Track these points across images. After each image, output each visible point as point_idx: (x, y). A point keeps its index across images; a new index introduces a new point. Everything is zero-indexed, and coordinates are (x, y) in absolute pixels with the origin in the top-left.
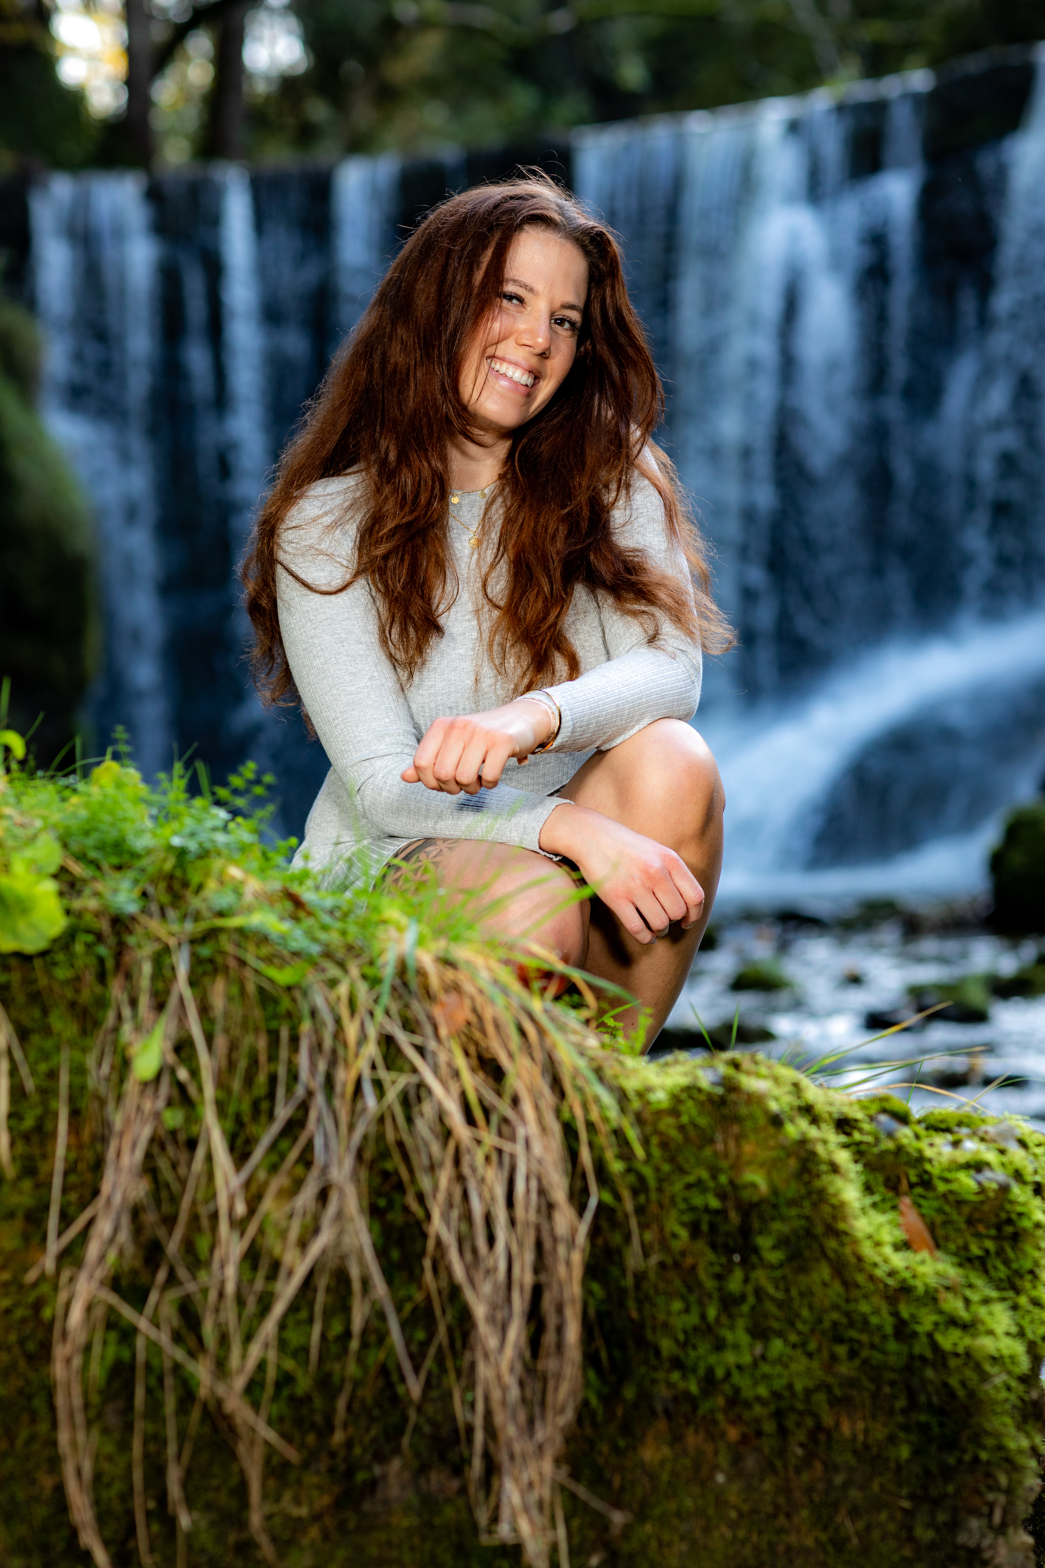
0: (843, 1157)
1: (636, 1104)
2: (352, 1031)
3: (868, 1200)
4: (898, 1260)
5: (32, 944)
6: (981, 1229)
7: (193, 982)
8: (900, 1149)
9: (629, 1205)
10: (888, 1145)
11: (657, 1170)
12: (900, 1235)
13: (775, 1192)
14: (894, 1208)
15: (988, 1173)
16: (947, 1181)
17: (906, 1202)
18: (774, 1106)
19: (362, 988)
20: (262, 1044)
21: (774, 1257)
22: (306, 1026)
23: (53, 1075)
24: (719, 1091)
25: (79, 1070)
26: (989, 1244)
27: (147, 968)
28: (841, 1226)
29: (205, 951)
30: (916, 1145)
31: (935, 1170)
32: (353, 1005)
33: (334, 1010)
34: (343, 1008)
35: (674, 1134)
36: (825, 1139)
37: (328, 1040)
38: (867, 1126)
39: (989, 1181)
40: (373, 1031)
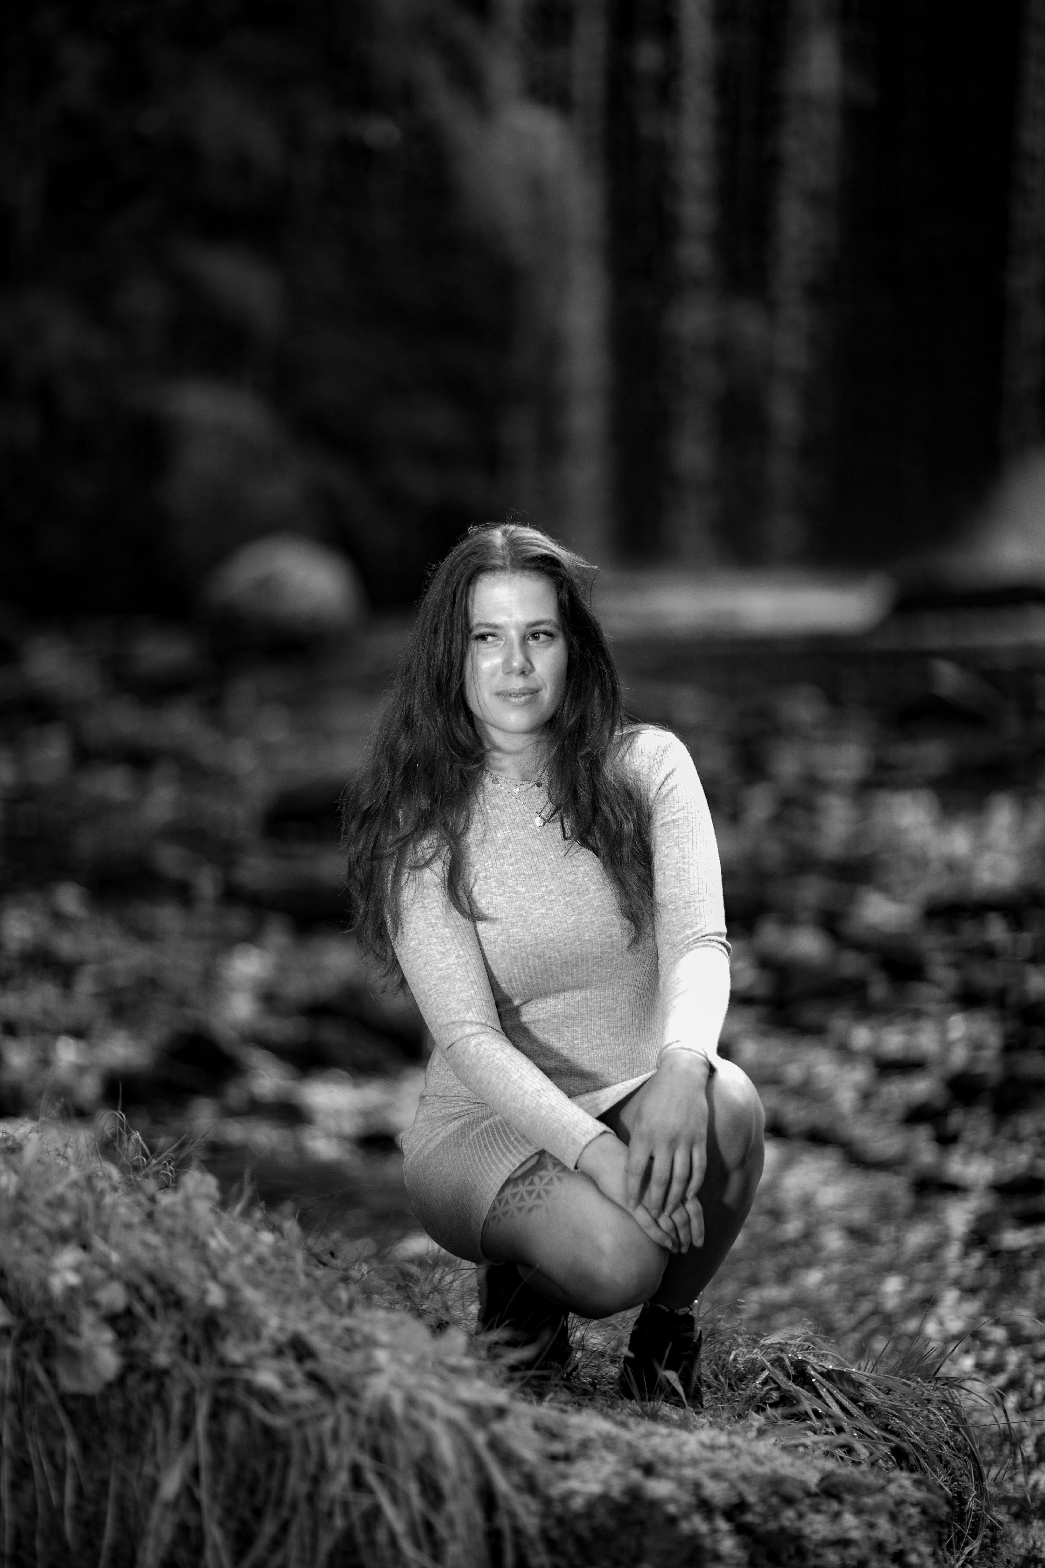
1: (558, 1509)
2: (332, 1456)
5: (91, 1386)
7: (214, 1416)
8: (782, 1530)
10: (772, 1526)
11: (571, 1561)
15: (853, 1551)
16: (819, 1556)
18: (672, 1509)
19: (346, 1419)
22: (296, 1454)
23: (104, 1484)
24: (625, 1500)
25: (124, 1481)
27: (177, 1406)
29: (223, 1393)
30: (798, 1524)
31: (810, 1547)
32: (335, 1436)
33: (320, 1440)
34: (327, 1438)
35: (586, 1533)
36: (714, 1531)
37: (311, 1467)
38: (759, 1508)
39: (852, 1557)
40: (346, 1460)
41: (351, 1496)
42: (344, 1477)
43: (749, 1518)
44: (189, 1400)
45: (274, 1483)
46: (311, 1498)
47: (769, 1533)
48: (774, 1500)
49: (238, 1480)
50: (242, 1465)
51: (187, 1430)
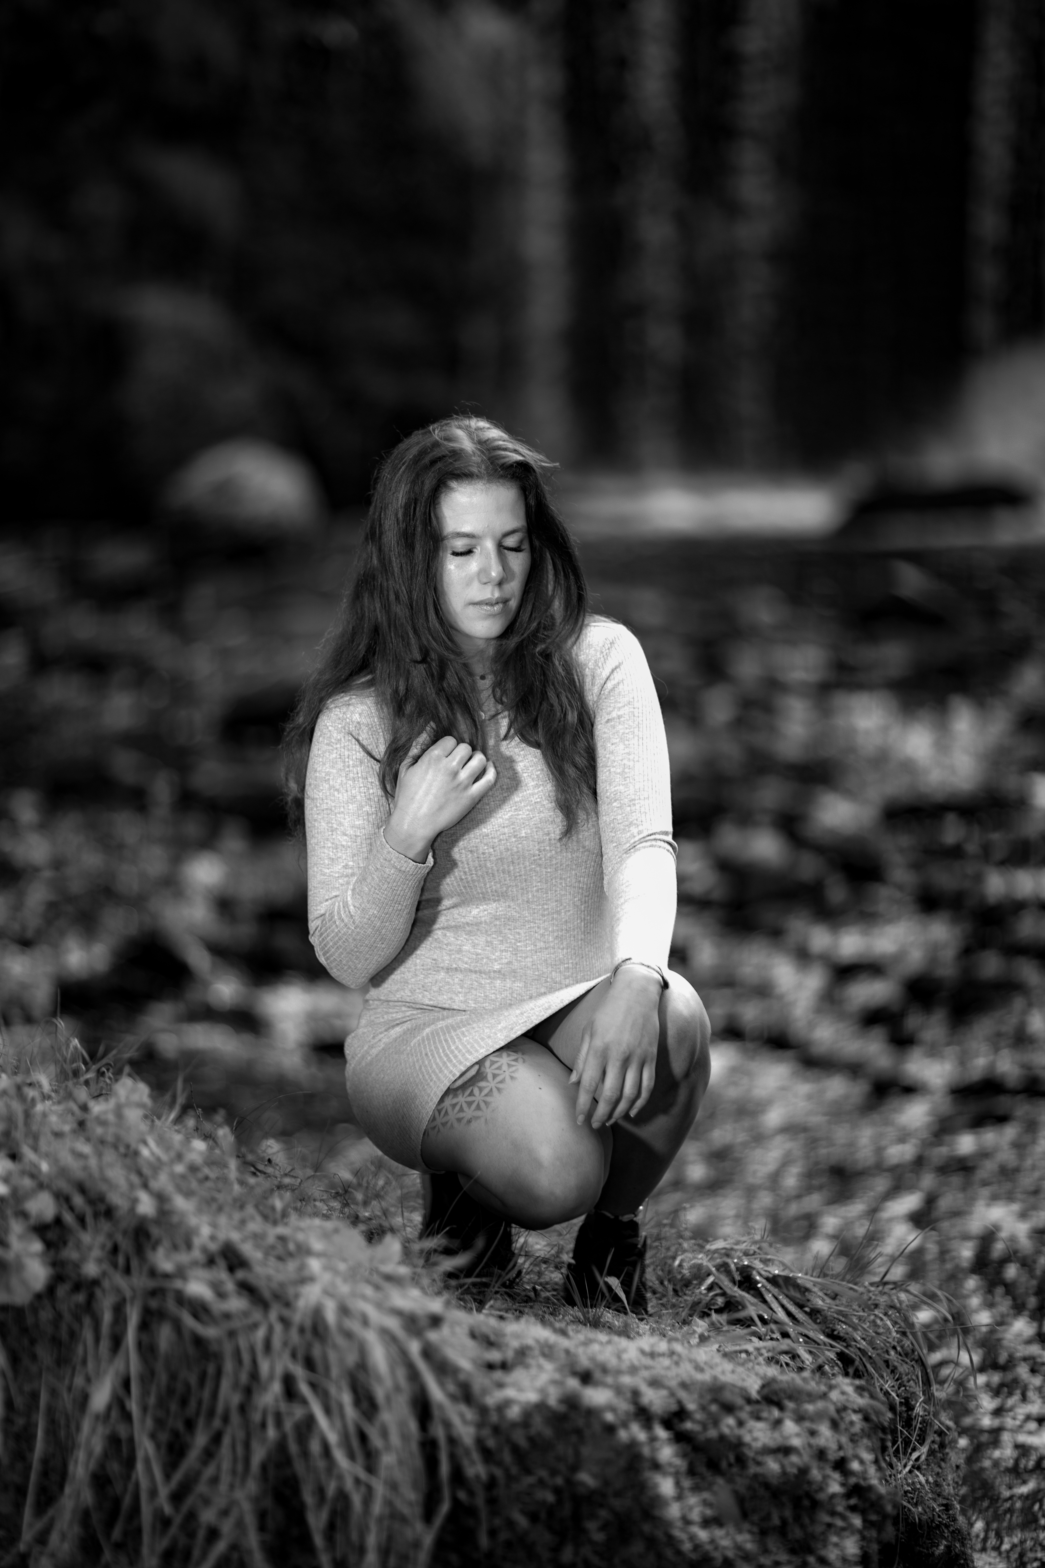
0: (667, 1453)
3: (686, 1485)
4: (704, 1536)
5: (20, 1297)
6: (784, 1501)
7: (144, 1326)
9: (480, 1501)
10: (712, 1433)
11: (507, 1471)
12: (709, 1512)
13: (606, 1483)
14: (710, 1488)
15: (794, 1459)
16: (759, 1464)
17: (721, 1482)
19: (278, 1328)
20: (193, 1380)
22: (229, 1366)
23: (34, 1396)
25: (54, 1393)
26: (789, 1514)
27: (107, 1317)
28: (657, 1513)
29: (154, 1304)
30: (737, 1432)
32: (268, 1345)
33: (252, 1350)
34: (259, 1348)
36: (653, 1439)
39: (793, 1464)
40: (279, 1371)
41: (283, 1406)
42: (276, 1387)
43: (688, 1425)
44: (119, 1311)
45: (206, 1394)
46: (243, 1409)
47: (709, 1441)
48: (714, 1408)
49: (171, 1391)
50: (173, 1377)
51: (117, 1342)
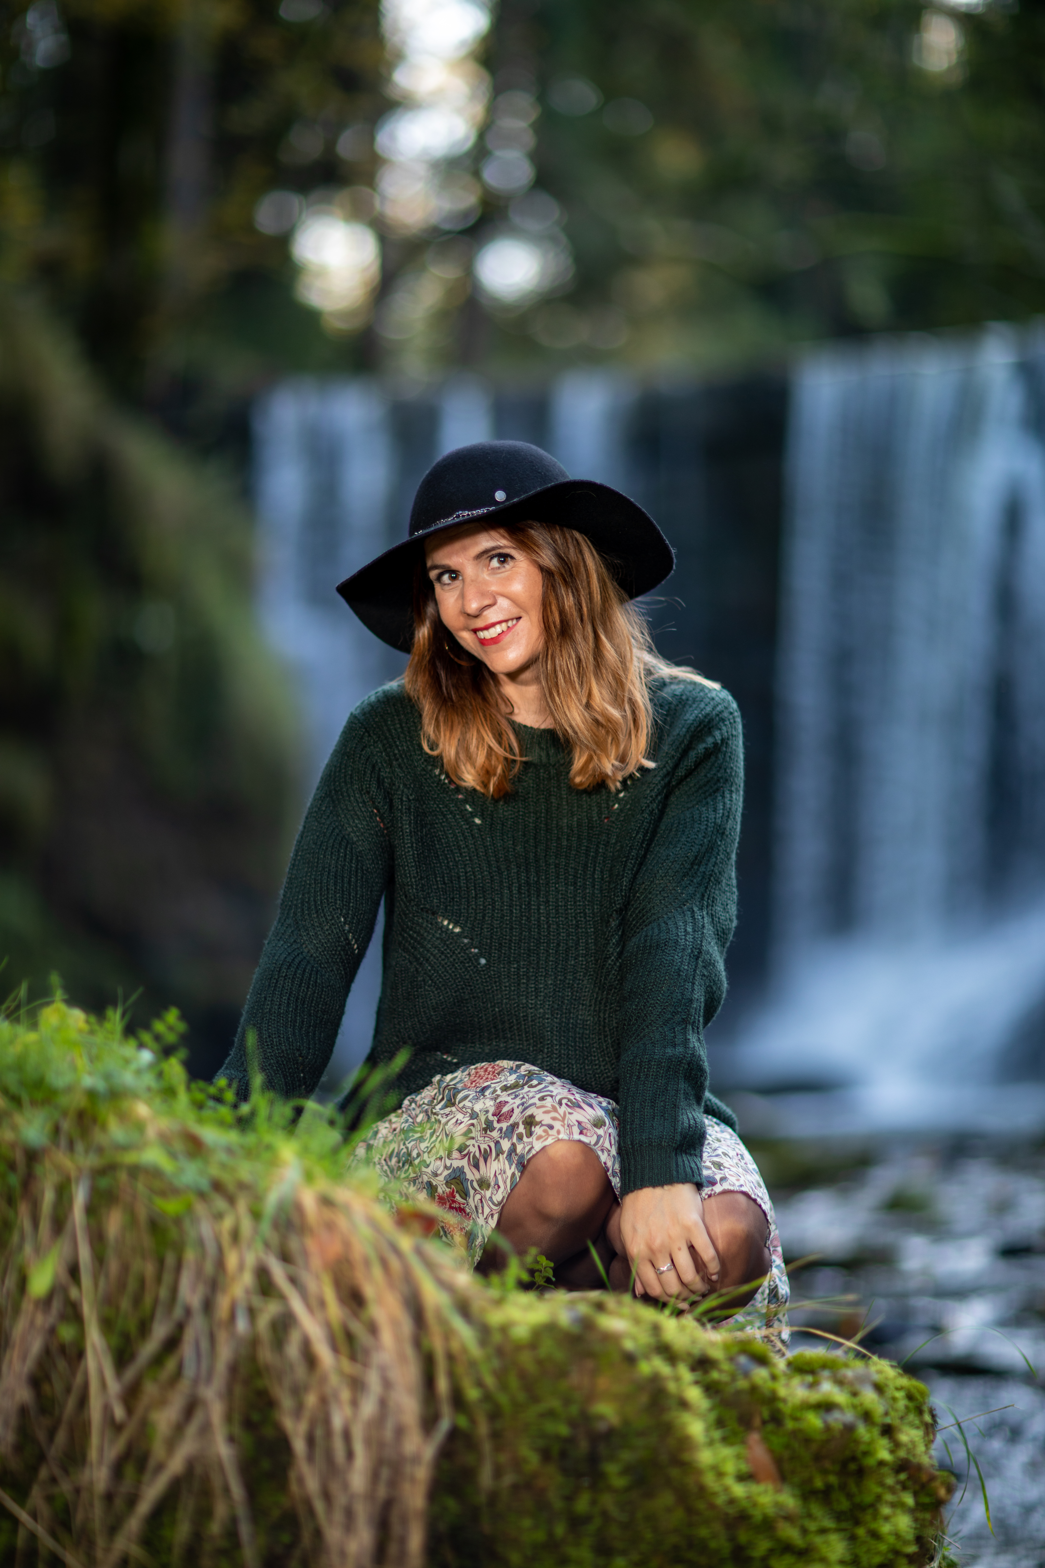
0: (694, 1394)
1: (497, 1338)
2: (232, 1260)
3: (717, 1434)
4: (739, 1490)
6: (827, 1465)
7: (91, 1210)
8: (754, 1389)
9: (483, 1429)
10: (743, 1383)
11: (512, 1397)
12: (744, 1467)
13: (625, 1423)
14: (743, 1442)
15: (837, 1415)
17: (754, 1437)
18: (628, 1345)
19: (247, 1220)
20: (149, 1269)
21: (619, 1482)
22: (190, 1256)
24: (576, 1329)
26: (833, 1479)
27: (49, 1197)
28: (686, 1457)
31: (786, 1409)
33: (218, 1240)
34: (226, 1240)
35: (531, 1367)
36: (677, 1379)
37: (209, 1267)
38: (726, 1366)
40: (250, 1262)
41: (257, 1301)
42: (247, 1280)
43: (715, 1375)
44: (62, 1190)
45: (164, 1293)
47: (738, 1392)
49: (122, 1285)
50: (125, 1268)
